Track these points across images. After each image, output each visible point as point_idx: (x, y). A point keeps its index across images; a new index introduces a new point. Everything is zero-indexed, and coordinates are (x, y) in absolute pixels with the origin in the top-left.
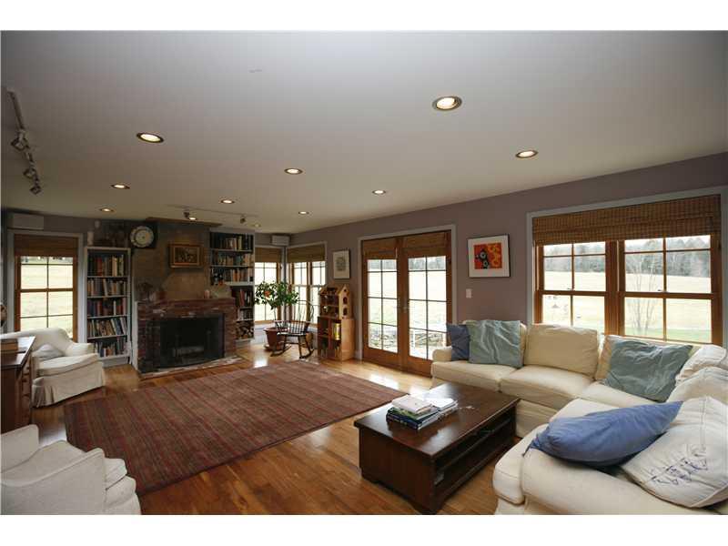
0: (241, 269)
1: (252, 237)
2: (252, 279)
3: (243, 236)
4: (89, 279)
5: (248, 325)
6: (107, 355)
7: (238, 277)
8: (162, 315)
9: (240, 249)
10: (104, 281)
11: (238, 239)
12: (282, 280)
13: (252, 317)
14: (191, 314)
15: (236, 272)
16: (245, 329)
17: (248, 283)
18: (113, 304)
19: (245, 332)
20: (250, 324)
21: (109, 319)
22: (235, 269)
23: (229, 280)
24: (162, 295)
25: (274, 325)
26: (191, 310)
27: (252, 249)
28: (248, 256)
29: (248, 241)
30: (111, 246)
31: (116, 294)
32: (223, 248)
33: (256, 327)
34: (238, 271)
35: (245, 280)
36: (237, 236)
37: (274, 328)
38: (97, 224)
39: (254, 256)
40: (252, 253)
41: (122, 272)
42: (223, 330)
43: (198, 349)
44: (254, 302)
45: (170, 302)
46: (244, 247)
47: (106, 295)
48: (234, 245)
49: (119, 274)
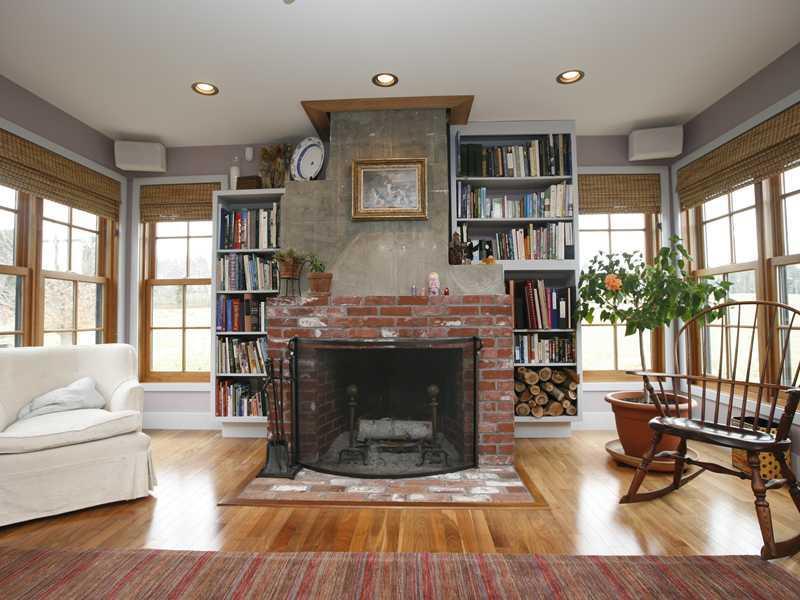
0: (539, 225)
1: (567, 137)
2: (570, 253)
3: (543, 139)
4: (221, 256)
5: (560, 378)
6: (249, 413)
7: (534, 247)
8: (318, 334)
9: (536, 175)
10: (246, 258)
11: (527, 148)
12: (665, 242)
13: (573, 357)
14: (388, 334)
15: (526, 234)
16: (550, 388)
17: (560, 264)
18: (259, 307)
19: (552, 398)
20: (568, 376)
21: (254, 338)
22: (524, 226)
23: (507, 254)
25: (638, 386)
26: (389, 324)
27: (568, 170)
28: (556, 191)
29: (555, 153)
30: (260, 186)
32: (489, 174)
33: (583, 386)
34: (533, 233)
35: (551, 255)
36: (525, 140)
37: (638, 397)
38: (249, 154)
39: (574, 188)
40: (569, 182)
41: (273, 241)
42: (475, 387)
43: (419, 429)
44: (578, 314)
45: (339, 301)
46: (545, 168)
47: (249, 290)
48: (517, 164)
49: (269, 244)
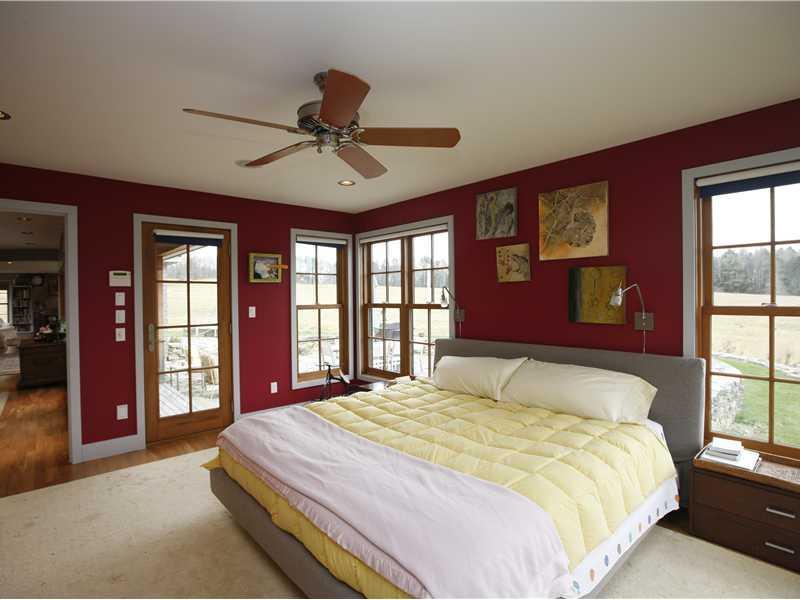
24: (44, 305)
31: (26, 305)
